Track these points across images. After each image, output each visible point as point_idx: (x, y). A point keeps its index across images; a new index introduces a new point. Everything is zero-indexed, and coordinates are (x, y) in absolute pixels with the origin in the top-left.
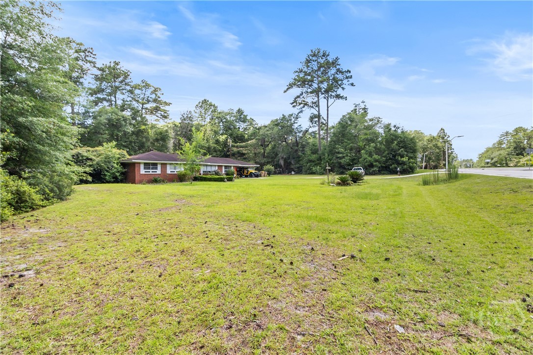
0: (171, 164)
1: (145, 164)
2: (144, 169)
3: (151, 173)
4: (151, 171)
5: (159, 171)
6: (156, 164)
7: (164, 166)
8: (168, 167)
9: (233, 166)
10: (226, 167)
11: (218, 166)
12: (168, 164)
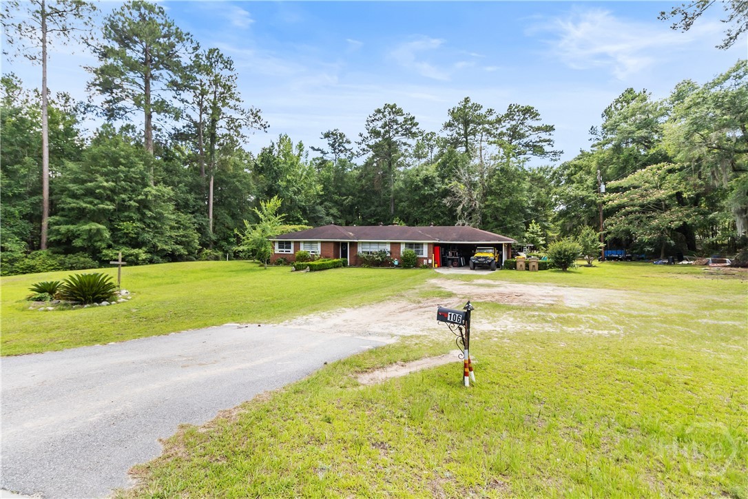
0: (305, 242)
1: (280, 242)
2: (279, 248)
3: (284, 253)
4: (285, 250)
5: (292, 251)
6: (290, 242)
7: (297, 244)
8: (302, 246)
9: (429, 244)
10: (410, 245)
11: (391, 243)
12: (302, 242)
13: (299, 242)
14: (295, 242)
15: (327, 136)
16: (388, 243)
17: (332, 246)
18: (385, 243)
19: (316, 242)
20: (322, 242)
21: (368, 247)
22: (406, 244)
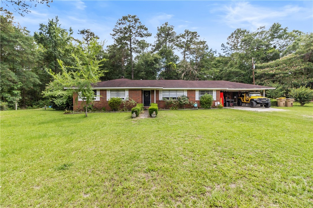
5: (98, 99)
7: (104, 92)
8: (108, 94)
9: (217, 91)
10: (202, 92)
11: (188, 91)
12: (108, 90)
13: (106, 90)
14: (101, 90)
15: (83, 32)
16: (185, 90)
17: (140, 92)
18: (183, 90)
19: (124, 90)
20: (130, 90)
21: (168, 94)
22: (200, 91)
